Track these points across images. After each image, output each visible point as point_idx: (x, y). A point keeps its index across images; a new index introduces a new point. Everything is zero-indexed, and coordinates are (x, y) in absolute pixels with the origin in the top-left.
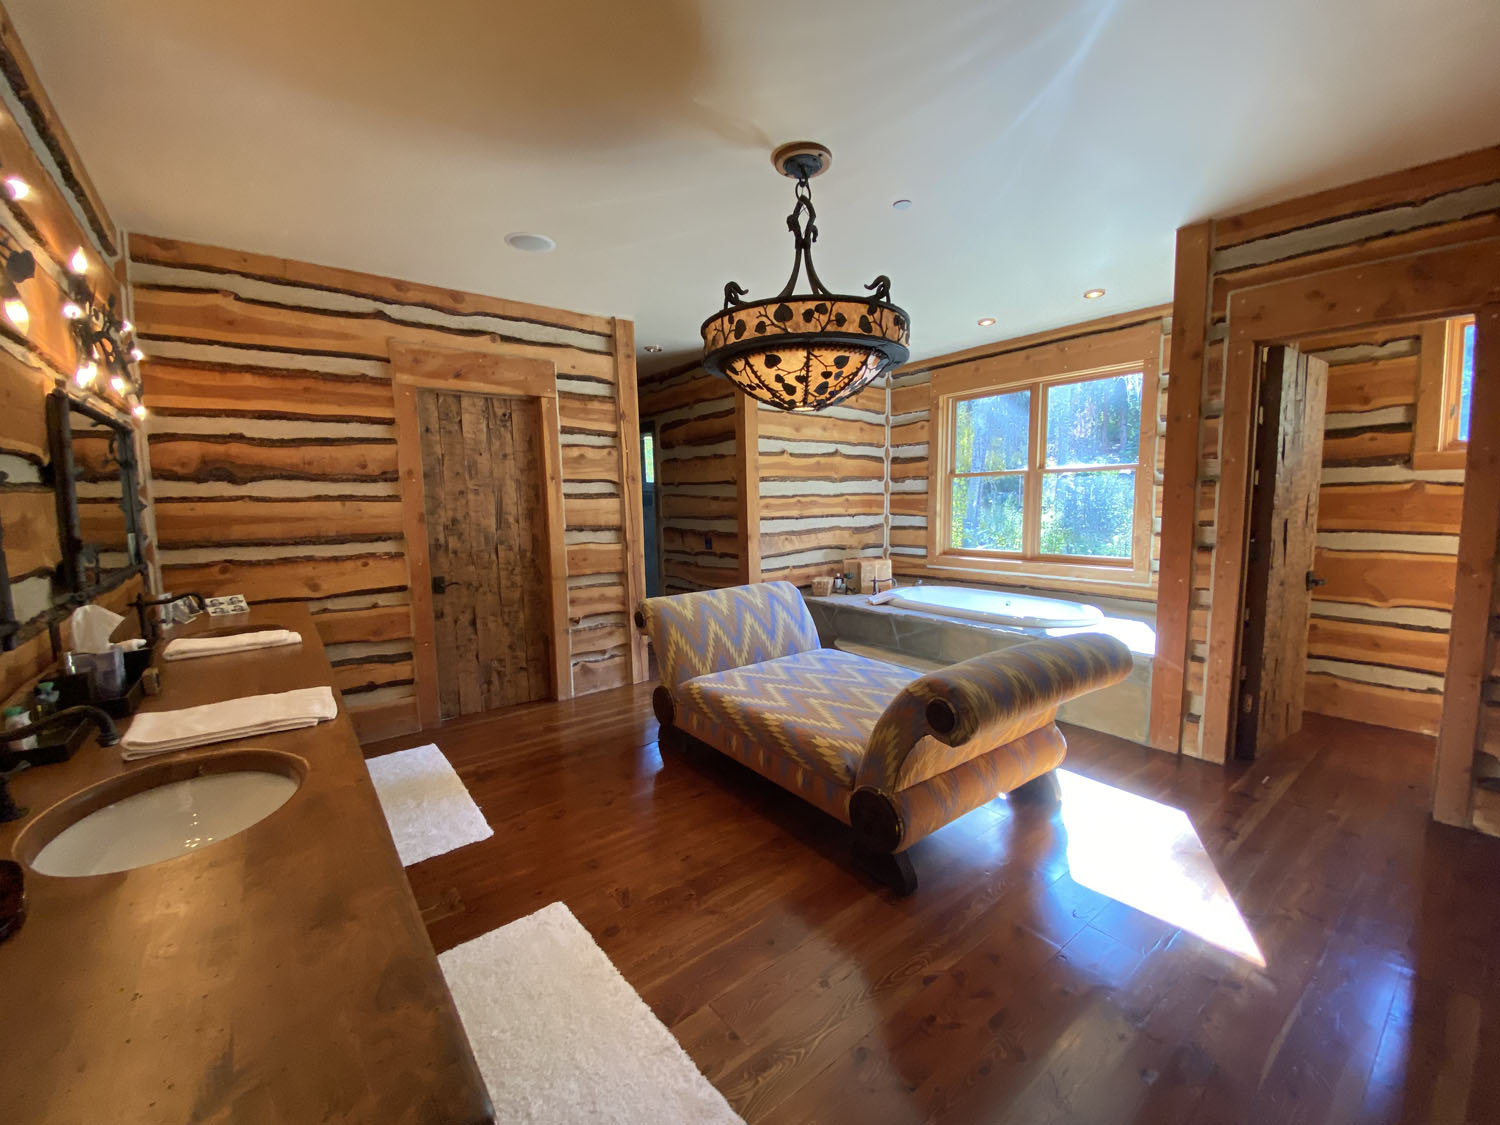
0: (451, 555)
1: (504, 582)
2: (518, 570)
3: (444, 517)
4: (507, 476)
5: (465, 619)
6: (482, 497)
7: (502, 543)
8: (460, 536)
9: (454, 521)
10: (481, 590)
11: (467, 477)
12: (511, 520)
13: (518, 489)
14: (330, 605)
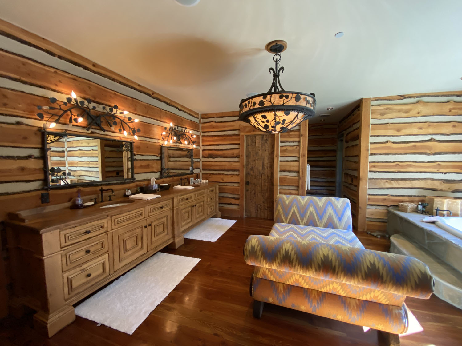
0: (251, 176)
1: (263, 184)
2: (267, 181)
3: (250, 166)
4: (266, 156)
5: (253, 192)
6: (259, 161)
7: (263, 174)
8: (253, 171)
9: (252, 168)
10: (257, 185)
11: (256, 156)
12: (266, 168)
13: (268, 159)
14: (226, 184)
